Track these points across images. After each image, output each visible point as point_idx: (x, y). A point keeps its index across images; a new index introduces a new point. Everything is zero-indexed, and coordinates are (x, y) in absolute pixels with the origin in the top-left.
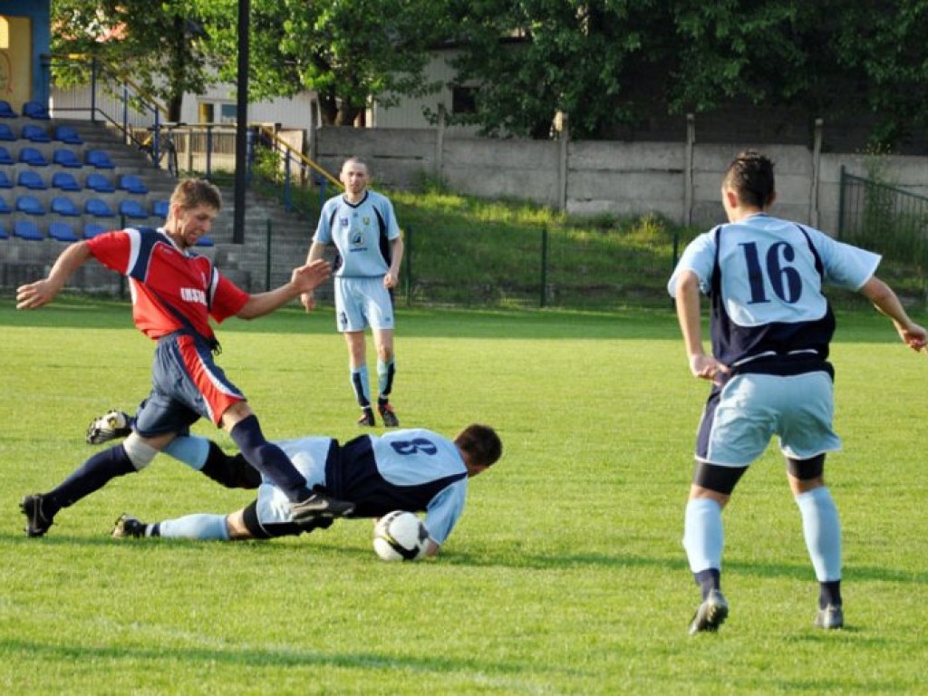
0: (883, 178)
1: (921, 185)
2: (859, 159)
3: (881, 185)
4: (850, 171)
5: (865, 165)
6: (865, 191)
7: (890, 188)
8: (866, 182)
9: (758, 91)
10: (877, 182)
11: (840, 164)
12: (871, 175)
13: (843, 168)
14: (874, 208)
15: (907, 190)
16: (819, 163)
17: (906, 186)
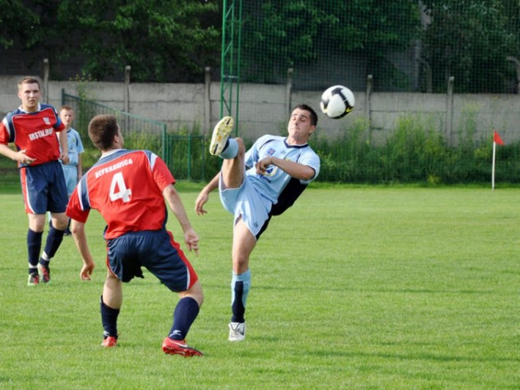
0: (87, 96)
1: (113, 101)
2: (73, 84)
3: (85, 101)
4: (68, 92)
5: (77, 88)
6: (77, 105)
7: (93, 103)
8: (77, 99)
9: (9, 41)
10: (84, 99)
11: (61, 88)
12: (80, 94)
13: (63, 90)
14: (83, 116)
15: (105, 104)
16: (48, 88)
17: (104, 101)
